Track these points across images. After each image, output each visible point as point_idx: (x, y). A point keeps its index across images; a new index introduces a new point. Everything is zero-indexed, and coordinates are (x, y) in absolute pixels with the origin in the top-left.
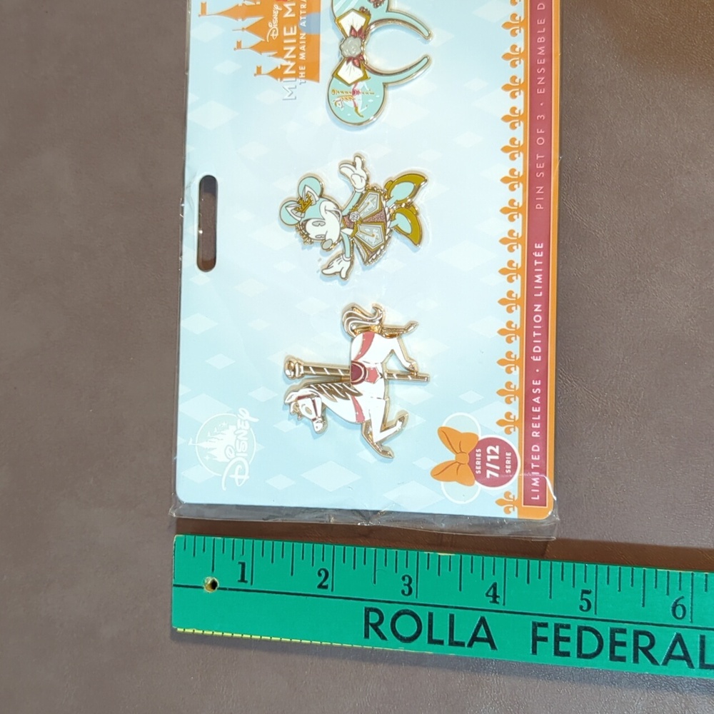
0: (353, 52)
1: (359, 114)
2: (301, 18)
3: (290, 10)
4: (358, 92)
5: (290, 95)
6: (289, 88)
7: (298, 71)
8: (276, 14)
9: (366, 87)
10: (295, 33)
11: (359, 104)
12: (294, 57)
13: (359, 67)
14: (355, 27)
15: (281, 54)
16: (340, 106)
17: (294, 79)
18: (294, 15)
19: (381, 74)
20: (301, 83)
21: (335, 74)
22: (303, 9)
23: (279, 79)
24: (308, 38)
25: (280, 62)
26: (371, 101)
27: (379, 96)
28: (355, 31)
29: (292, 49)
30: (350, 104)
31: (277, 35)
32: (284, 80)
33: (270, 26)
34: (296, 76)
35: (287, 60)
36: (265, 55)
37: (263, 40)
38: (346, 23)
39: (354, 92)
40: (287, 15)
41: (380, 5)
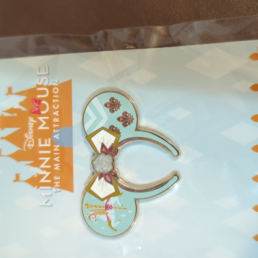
0: (105, 169)
1: (113, 228)
2: (54, 131)
3: (44, 123)
4: (111, 207)
5: (46, 203)
6: (46, 196)
7: (53, 181)
8: (31, 125)
9: (119, 203)
10: (49, 145)
11: (112, 218)
12: (49, 167)
13: (111, 183)
14: (105, 144)
15: (37, 164)
16: (95, 220)
17: (50, 188)
18: (48, 128)
19: (133, 191)
20: (56, 192)
21: (88, 189)
22: (56, 123)
23: (36, 187)
24: (62, 150)
25: (36, 171)
26: (123, 216)
27: (131, 211)
28: (105, 147)
29: (48, 159)
30: (103, 218)
31: (33, 145)
32: (41, 187)
33: (26, 136)
34: (52, 185)
35: (43, 169)
36: (23, 163)
37: (21, 149)
38: (97, 140)
39: (108, 207)
40: (41, 128)
41: (129, 124)
